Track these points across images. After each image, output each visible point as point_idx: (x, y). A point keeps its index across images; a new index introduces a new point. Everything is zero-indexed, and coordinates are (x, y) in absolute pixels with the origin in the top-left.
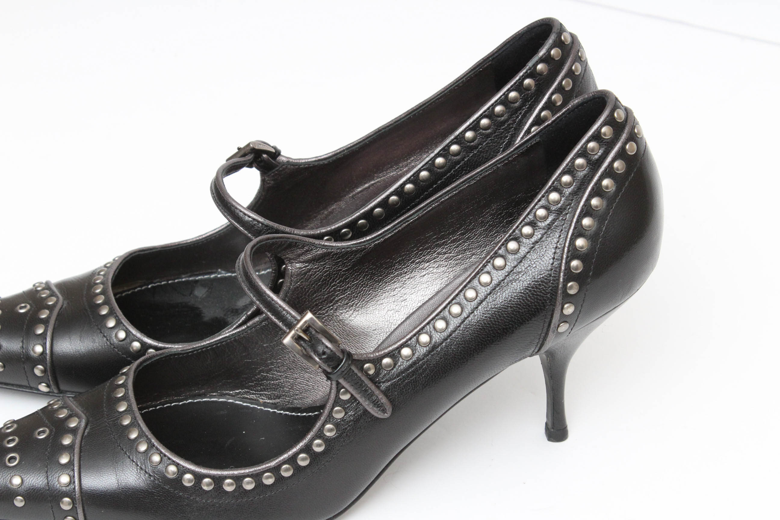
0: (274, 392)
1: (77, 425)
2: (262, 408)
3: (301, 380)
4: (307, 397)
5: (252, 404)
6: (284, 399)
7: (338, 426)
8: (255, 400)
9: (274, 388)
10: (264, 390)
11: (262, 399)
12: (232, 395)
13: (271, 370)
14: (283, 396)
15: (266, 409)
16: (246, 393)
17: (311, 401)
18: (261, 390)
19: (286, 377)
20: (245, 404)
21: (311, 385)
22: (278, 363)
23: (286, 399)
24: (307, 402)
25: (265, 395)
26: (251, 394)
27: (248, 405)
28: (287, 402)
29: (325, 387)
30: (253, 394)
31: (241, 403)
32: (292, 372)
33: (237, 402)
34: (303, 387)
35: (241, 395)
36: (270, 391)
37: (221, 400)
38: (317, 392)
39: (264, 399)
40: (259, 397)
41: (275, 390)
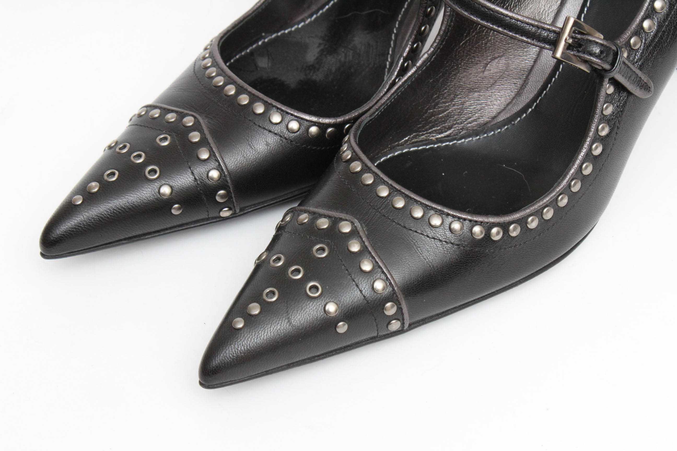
0: (443, 125)
1: (352, 228)
2: (440, 144)
3: (472, 102)
4: (482, 117)
5: (426, 145)
6: (456, 128)
7: (608, 122)
8: (426, 140)
9: (443, 121)
10: (433, 126)
11: (433, 136)
12: (402, 145)
13: (438, 104)
14: (455, 124)
15: (444, 144)
16: (415, 137)
17: (488, 118)
18: (431, 128)
19: (454, 105)
20: (420, 148)
21: (483, 103)
22: (443, 95)
23: (459, 127)
24: (483, 121)
25: (435, 131)
26: (420, 136)
27: (424, 147)
28: (461, 129)
29: (500, 99)
30: (423, 135)
31: (416, 148)
32: (460, 98)
33: (412, 149)
34: (475, 108)
35: (410, 141)
36: (440, 126)
37: (396, 154)
38: (492, 107)
39: (435, 136)
40: (429, 136)
41: (445, 122)
